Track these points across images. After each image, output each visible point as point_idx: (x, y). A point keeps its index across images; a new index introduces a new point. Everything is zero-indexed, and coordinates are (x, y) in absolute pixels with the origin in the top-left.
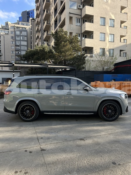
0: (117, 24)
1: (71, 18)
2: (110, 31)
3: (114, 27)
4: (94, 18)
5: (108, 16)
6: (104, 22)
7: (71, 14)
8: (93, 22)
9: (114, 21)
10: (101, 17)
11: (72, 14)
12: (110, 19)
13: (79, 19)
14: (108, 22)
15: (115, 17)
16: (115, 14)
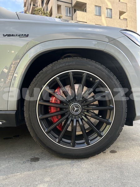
0: (116, 14)
1: (59, 7)
2: (106, 23)
3: (111, 18)
4: (87, 6)
5: (104, 5)
6: (99, 11)
7: (59, 2)
8: (86, 11)
9: (111, 11)
10: (96, 6)
11: (61, 2)
12: (107, 9)
13: (70, 9)
14: (105, 12)
15: (112, 6)
16: (112, 3)
